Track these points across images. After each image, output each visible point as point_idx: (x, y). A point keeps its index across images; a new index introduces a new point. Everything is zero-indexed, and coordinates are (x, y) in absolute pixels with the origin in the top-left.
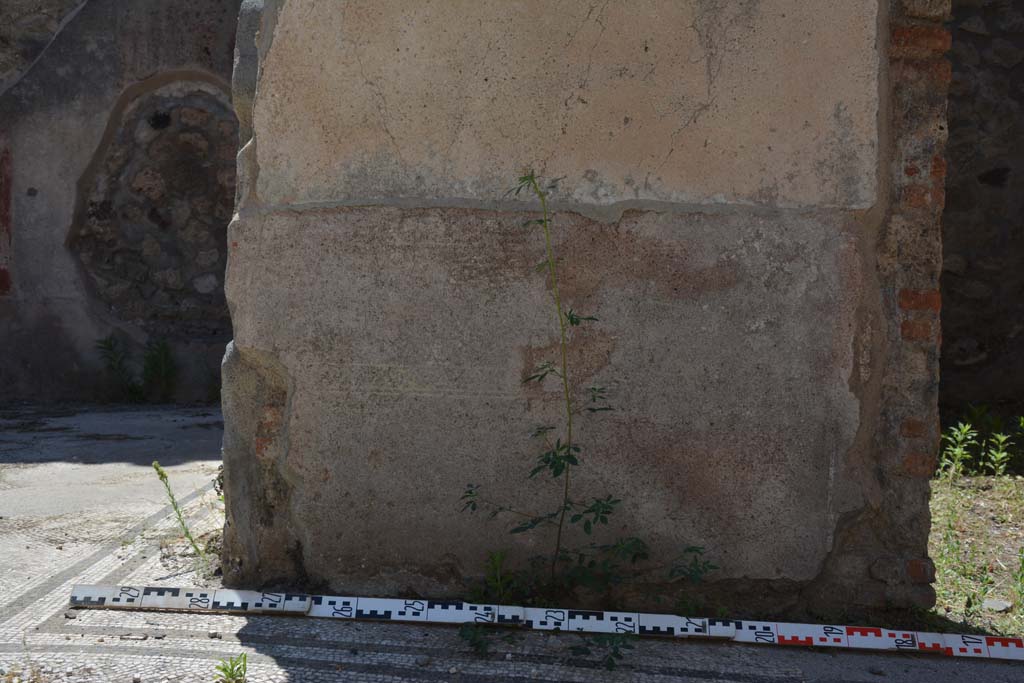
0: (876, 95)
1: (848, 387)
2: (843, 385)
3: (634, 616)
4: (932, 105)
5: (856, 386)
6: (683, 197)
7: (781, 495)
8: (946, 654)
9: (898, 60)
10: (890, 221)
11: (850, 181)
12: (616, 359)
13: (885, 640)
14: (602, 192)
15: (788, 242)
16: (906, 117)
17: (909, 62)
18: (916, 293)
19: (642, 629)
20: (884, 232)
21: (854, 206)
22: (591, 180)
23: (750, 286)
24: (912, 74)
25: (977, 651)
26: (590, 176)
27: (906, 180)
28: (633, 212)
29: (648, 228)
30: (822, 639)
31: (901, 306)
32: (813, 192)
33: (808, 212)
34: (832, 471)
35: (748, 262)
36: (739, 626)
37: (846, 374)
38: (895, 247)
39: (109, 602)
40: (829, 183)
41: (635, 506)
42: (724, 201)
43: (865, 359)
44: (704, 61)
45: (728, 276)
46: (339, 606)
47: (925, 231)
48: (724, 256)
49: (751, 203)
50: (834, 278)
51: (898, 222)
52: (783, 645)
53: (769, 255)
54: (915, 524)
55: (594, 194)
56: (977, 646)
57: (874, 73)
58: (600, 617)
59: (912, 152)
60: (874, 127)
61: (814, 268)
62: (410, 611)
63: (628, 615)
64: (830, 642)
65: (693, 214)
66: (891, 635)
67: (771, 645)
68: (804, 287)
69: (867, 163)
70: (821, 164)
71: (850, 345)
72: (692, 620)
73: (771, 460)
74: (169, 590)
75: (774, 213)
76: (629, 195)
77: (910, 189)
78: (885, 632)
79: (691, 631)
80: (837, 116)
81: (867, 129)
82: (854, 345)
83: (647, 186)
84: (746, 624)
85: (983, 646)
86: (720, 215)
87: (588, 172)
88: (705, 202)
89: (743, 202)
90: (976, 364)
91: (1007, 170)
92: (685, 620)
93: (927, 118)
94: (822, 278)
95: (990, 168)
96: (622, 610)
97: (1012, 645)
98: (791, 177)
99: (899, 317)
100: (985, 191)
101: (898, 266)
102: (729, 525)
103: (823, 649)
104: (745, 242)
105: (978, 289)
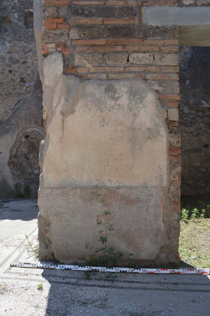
0: (166, 163)
1: (162, 221)
2: (161, 221)
3: (119, 268)
4: (178, 164)
5: (163, 221)
6: (128, 185)
7: (149, 243)
8: (180, 273)
9: (171, 155)
10: (170, 187)
11: (162, 181)
12: (115, 217)
13: (168, 271)
14: (112, 184)
15: (150, 193)
16: (173, 166)
17: (173, 156)
18: (176, 201)
19: (121, 271)
20: (169, 190)
21: (163, 186)
22: (110, 181)
23: (142, 202)
24: (174, 158)
25: (186, 272)
26: (110, 180)
27: (173, 179)
28: (118, 188)
29: (121, 191)
30: (156, 272)
31: (173, 204)
32: (154, 183)
33: (154, 187)
34: (159, 238)
35: (142, 197)
36: (140, 270)
37: (161, 219)
38: (171, 192)
39: (17, 266)
40: (157, 181)
41: (120, 246)
42: (137, 185)
43: (165, 216)
44: (132, 157)
45: (138, 200)
46: (61, 267)
47: (177, 189)
48: (137, 196)
49: (142, 185)
50: (159, 200)
51: (172, 187)
52: (148, 273)
53: (146, 196)
54: (176, 247)
55: (111, 184)
56: (186, 271)
57: (166, 159)
58: (112, 269)
59: (174, 173)
60: (166, 170)
61: (155, 199)
62: (75, 268)
64: (158, 272)
65: (130, 188)
66: (170, 270)
67: (146, 273)
68: (153, 202)
69: (165, 177)
70: (156, 177)
72: (131, 269)
73: (147, 236)
74: (28, 263)
75: (147, 187)
76: (117, 184)
77: (174, 181)
78: (168, 270)
79: (130, 271)
80: (159, 167)
81: (165, 170)
82: (163, 213)
83: (121, 182)
84: (141, 269)
85: (187, 271)
86: (136, 188)
87: (109, 180)
88: (133, 185)
89: (141, 185)
90: (203, 186)
91: (208, 144)
92: (129, 269)
93: (177, 167)
94: (156, 200)
95: (205, 144)
96: (117, 267)
97: (192, 271)
98: (150, 180)
99: (172, 206)
100: (204, 149)
101: (172, 196)
102: (138, 249)
103: (156, 274)
104: (141, 193)
105: (204, 170)
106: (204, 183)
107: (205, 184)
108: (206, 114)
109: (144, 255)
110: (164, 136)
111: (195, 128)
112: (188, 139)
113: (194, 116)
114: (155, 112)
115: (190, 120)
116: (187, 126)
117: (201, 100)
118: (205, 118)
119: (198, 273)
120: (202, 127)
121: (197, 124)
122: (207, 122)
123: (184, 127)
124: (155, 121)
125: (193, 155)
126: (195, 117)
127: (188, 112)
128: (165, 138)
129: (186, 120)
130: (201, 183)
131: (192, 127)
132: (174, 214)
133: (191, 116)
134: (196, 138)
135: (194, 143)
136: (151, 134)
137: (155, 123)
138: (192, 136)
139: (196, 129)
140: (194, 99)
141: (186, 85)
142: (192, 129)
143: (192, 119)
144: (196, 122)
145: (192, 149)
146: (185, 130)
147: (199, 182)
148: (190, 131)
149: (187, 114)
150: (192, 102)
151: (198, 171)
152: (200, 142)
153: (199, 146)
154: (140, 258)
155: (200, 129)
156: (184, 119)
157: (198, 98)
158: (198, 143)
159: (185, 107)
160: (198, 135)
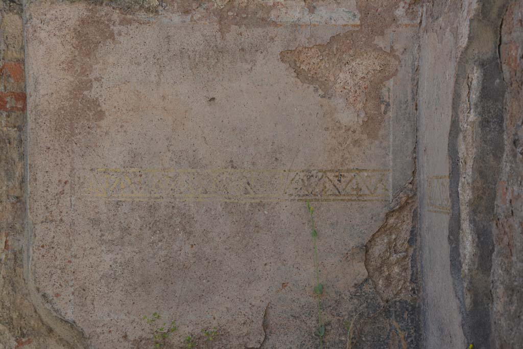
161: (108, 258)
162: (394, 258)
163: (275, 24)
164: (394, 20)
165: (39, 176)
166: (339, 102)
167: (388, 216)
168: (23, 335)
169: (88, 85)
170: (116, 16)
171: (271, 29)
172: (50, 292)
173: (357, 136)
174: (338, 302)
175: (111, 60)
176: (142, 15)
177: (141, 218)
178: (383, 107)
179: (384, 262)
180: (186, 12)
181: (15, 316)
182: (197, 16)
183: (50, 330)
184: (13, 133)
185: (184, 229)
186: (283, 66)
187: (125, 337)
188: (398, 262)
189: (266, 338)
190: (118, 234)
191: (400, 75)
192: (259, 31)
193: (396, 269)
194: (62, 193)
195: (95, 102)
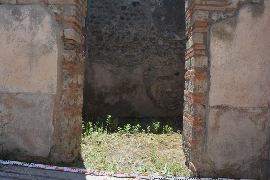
0: (57, 75)
1: (52, 124)
2: (51, 124)
3: (13, 161)
5: (53, 124)
6: (26, 91)
7: (41, 142)
8: (63, 171)
9: (63, 68)
10: (62, 96)
11: (53, 89)
12: (15, 118)
13: (53, 168)
14: (13, 90)
15: (42, 99)
16: (65, 78)
18: (66, 108)
19: (13, 164)
20: (61, 97)
21: (53, 93)
22: (12, 88)
23: (36, 106)
25: (69, 170)
26: (12, 87)
27: (65, 89)
28: (18, 94)
29: (20, 96)
30: (43, 167)
31: (64, 110)
32: (46, 91)
33: (45, 94)
34: (49, 139)
35: (36, 103)
37: (51, 122)
38: (63, 100)
40: (49, 90)
41: (18, 143)
42: (32, 92)
43: (55, 120)
44: (30, 69)
45: (32, 105)
47: (68, 98)
48: (32, 101)
49: (36, 92)
50: (49, 106)
52: (36, 168)
53: (39, 101)
54: (66, 148)
55: (12, 90)
56: (69, 169)
57: (57, 71)
58: (7, 161)
59: (66, 84)
60: (56, 80)
61: (46, 104)
63: (12, 161)
64: (44, 168)
65: (27, 94)
66: (55, 167)
67: (34, 168)
68: (44, 107)
69: (55, 86)
70: (48, 86)
71: (52, 117)
72: (22, 163)
73: (40, 136)
75: (40, 94)
76: (17, 91)
77: (65, 90)
78: (54, 166)
79: (21, 165)
80: (51, 78)
82: (53, 117)
83: (20, 89)
84: (31, 164)
86: (31, 94)
87: (11, 87)
88: (29, 92)
89: (35, 92)
90: (173, 109)
91: (179, 73)
92: (21, 162)
93: (68, 78)
94: (47, 106)
95: (176, 72)
96: (11, 160)
97: (75, 169)
98: (43, 88)
99: (63, 112)
100: (175, 77)
101: (63, 103)
102: (33, 147)
103: (42, 169)
104: (35, 99)
105: (174, 95)
106: (175, 106)
107: (175, 108)
108: (178, 47)
109: (38, 153)
110: (56, 51)
111: (167, 58)
112: (162, 68)
113: (168, 47)
114: (51, 31)
115: (163, 51)
116: (160, 56)
117: (174, 34)
118: (177, 50)
119: (79, 172)
120: (174, 57)
121: (170, 55)
122: (179, 54)
123: (158, 57)
124: (49, 39)
125: (165, 81)
126: (168, 49)
127: (162, 44)
128: (57, 53)
129: (160, 51)
130: (171, 106)
131: (165, 57)
132: (65, 119)
133: (165, 48)
134: (168, 67)
135: (166, 71)
136: (46, 50)
137: (49, 41)
138: (165, 65)
139: (169, 59)
140: (167, 33)
141: (161, 21)
142: (165, 59)
143: (166, 50)
144: (169, 53)
145: (165, 77)
146: (159, 59)
147: (170, 106)
148: (163, 60)
149: (161, 46)
150: (166, 36)
151: (169, 95)
152: (172, 71)
153: (171, 74)
154: (35, 155)
155: (172, 59)
156: (159, 50)
157: (171, 33)
158: (170, 71)
159: (159, 40)
160: (170, 64)
161: (219, 151)
162: (265, 152)
163: (248, 112)
164: (268, 112)
165: (209, 138)
166: (258, 125)
167: (265, 145)
168: (203, 162)
169: (218, 122)
170: (223, 111)
171: (248, 113)
172: (210, 157)
173: (261, 131)
174: (256, 159)
175: (222, 118)
176: (227, 111)
177: (225, 145)
178: (265, 126)
179: (264, 152)
180: (234, 110)
181: (202, 159)
182: (236, 111)
183: (207, 162)
184: (203, 129)
185: (231, 147)
186: (249, 119)
187: (221, 164)
188: (266, 152)
189: (244, 165)
190: (221, 147)
191: (268, 121)
192: (246, 113)
193: (266, 154)
194: (212, 140)
195: (219, 125)
